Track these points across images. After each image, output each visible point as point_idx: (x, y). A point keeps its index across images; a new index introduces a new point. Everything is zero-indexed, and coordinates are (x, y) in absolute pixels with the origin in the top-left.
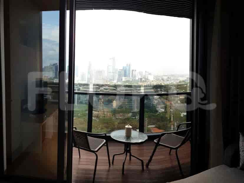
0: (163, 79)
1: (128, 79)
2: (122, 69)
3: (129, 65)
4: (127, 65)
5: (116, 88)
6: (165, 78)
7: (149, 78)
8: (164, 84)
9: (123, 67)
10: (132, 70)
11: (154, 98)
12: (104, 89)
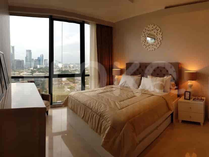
0: (70, 67)
1: (41, 66)
2: (37, 59)
3: (43, 56)
4: (41, 56)
5: (33, 74)
6: (72, 66)
7: (59, 66)
8: (71, 70)
9: (38, 57)
10: (45, 60)
11: (62, 81)
12: (23, 74)
